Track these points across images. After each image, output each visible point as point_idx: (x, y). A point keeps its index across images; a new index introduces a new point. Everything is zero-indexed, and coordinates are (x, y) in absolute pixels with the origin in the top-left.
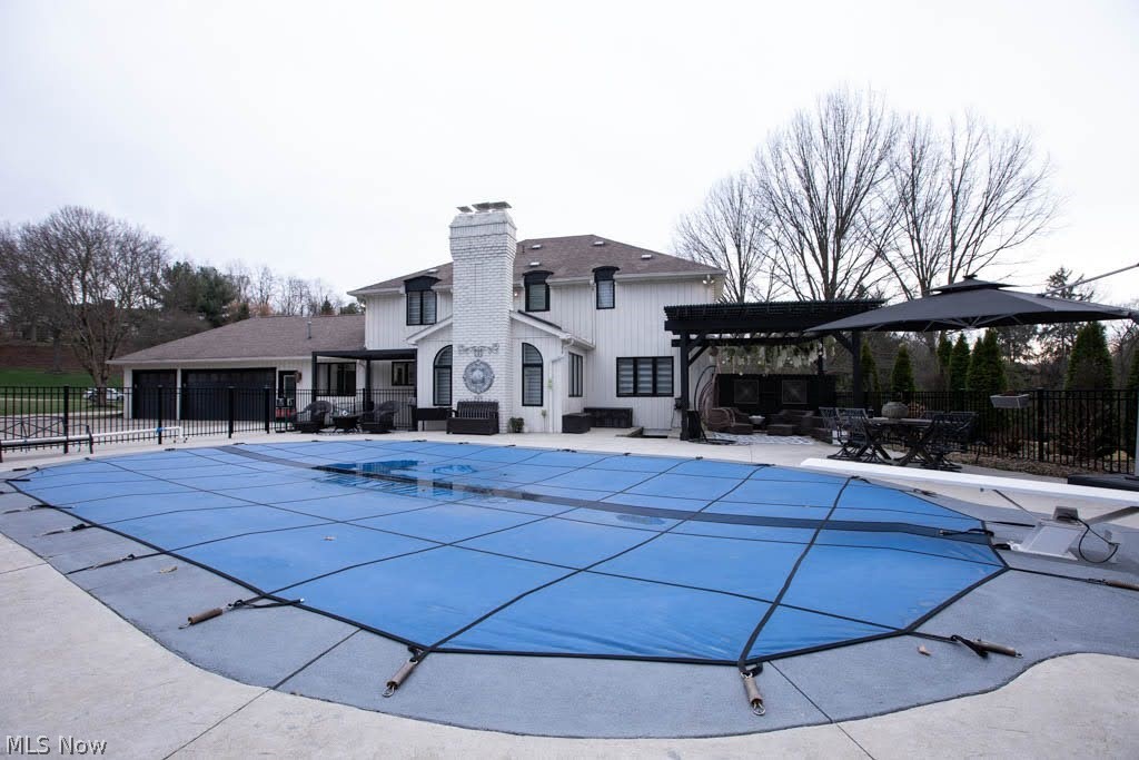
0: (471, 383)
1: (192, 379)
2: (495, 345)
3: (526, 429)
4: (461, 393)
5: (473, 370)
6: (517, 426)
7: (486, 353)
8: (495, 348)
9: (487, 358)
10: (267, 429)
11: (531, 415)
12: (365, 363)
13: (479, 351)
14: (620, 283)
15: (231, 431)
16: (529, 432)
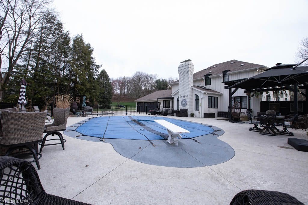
0: (183, 105)
1: (145, 104)
2: (187, 95)
3: (194, 116)
4: (181, 107)
5: (183, 101)
6: (192, 115)
7: (185, 97)
8: (187, 96)
9: (186, 98)
10: (147, 114)
11: (196, 113)
12: (171, 100)
13: (184, 97)
14: (230, 75)
15: (139, 114)
16: (196, 117)
